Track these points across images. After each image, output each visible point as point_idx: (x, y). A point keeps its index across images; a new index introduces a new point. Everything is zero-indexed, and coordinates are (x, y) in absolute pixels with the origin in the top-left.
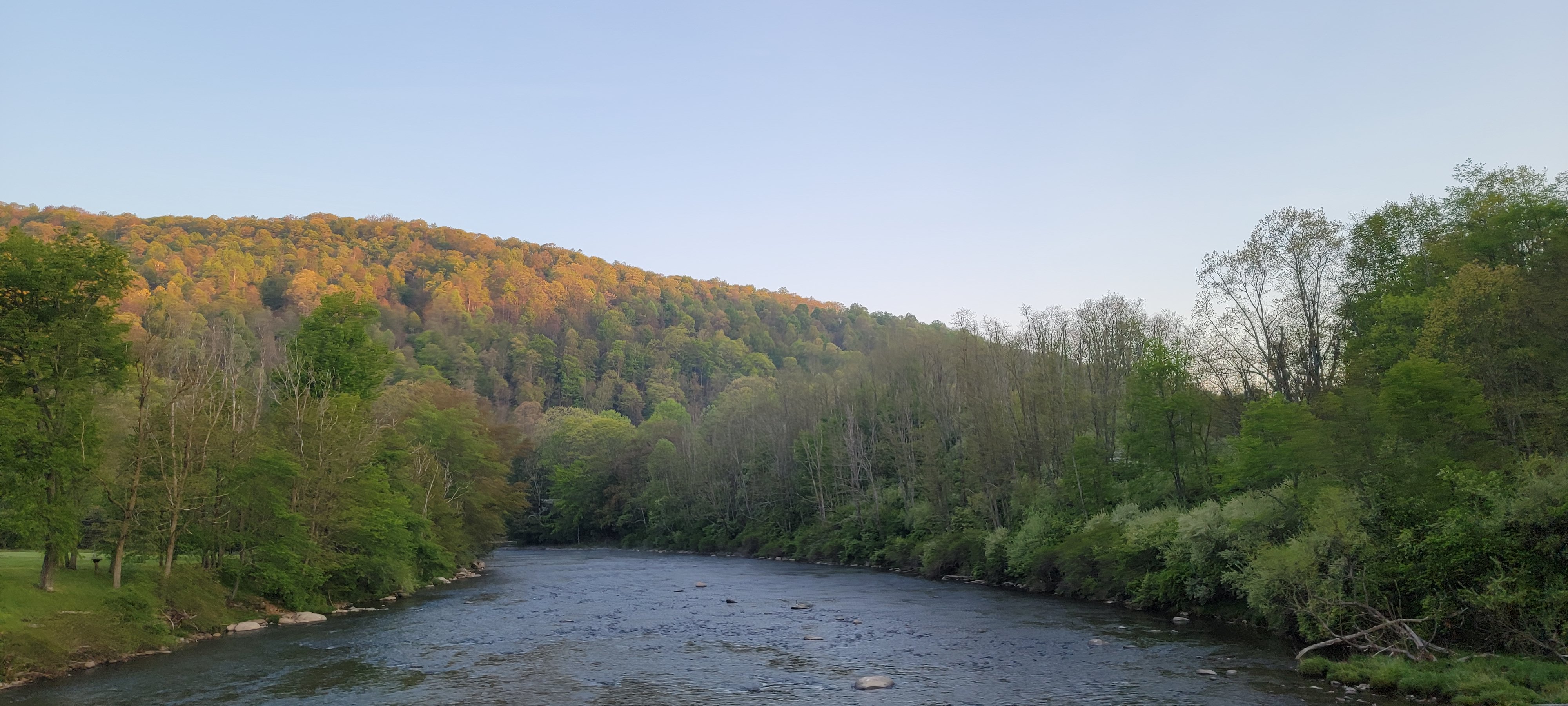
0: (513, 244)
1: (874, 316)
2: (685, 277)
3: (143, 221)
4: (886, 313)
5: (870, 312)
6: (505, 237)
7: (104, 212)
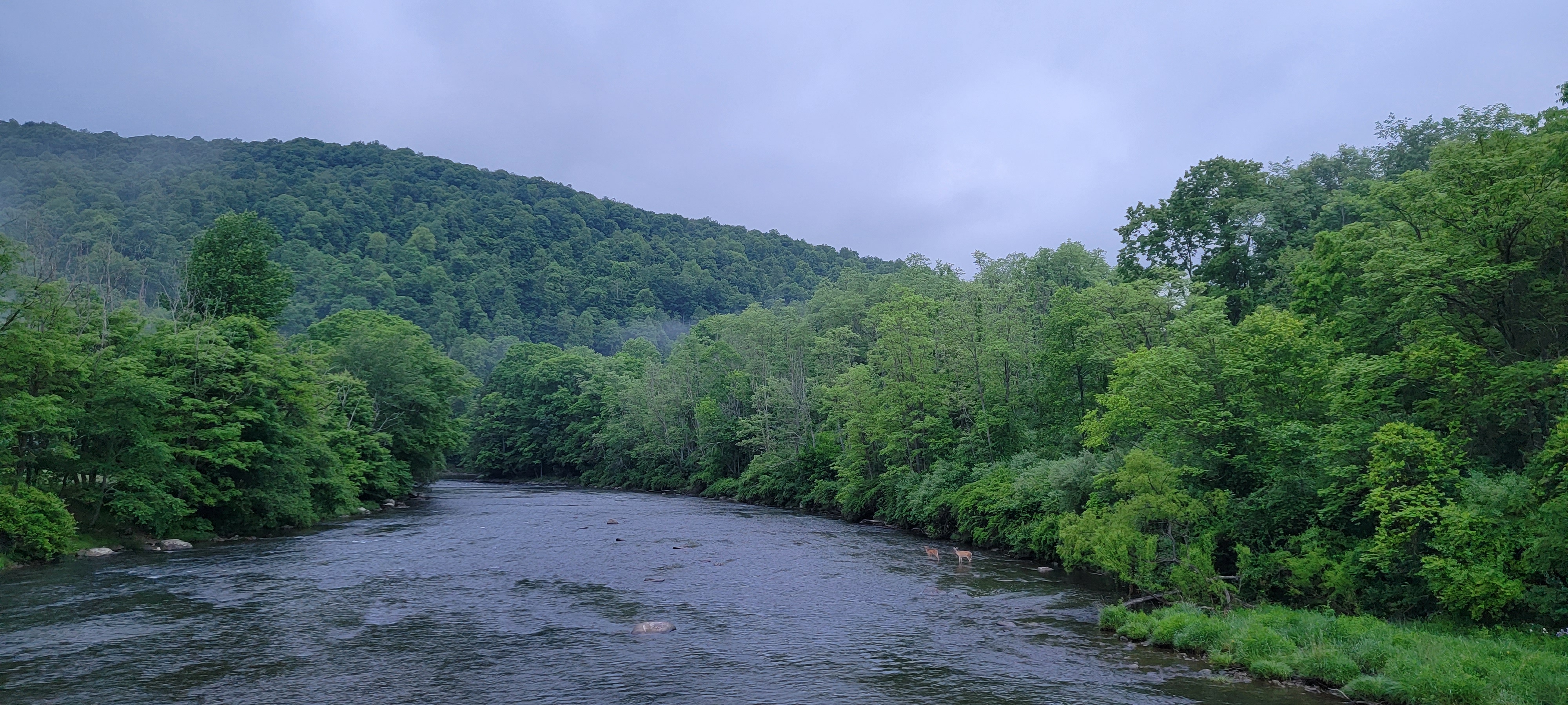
0: (502, 175)
1: (865, 260)
2: (675, 215)
3: (126, 140)
4: (876, 258)
5: (861, 256)
6: (492, 169)
7: (85, 130)
